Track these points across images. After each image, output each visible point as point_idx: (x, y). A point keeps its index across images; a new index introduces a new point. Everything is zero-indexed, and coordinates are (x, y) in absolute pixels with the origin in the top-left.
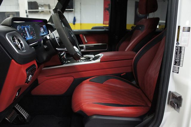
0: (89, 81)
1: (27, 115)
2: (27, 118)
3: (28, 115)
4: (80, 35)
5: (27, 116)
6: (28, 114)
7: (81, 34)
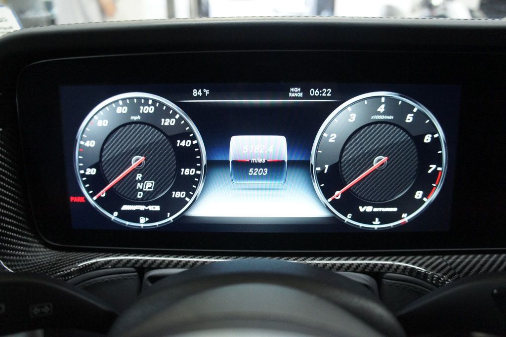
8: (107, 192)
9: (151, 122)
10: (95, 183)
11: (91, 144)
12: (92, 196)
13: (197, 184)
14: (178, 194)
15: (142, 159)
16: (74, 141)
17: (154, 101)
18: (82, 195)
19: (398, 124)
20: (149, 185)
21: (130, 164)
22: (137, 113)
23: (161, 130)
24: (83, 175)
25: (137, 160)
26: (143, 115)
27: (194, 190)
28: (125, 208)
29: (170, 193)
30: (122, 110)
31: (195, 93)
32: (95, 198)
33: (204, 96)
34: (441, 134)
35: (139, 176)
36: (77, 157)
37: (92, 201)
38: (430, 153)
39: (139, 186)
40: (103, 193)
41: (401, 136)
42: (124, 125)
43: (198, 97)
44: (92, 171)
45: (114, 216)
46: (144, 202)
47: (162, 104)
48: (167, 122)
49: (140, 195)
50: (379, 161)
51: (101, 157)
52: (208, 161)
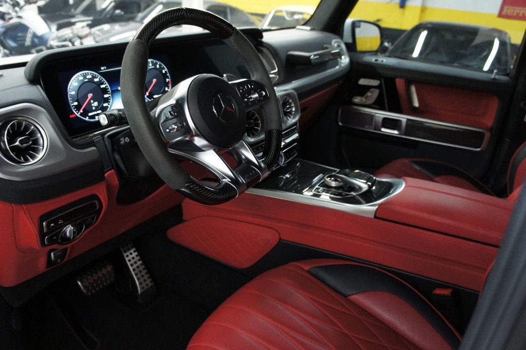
0: (308, 271)
1: (147, 285)
2: (142, 293)
3: (150, 285)
4: (397, 80)
5: (146, 287)
6: (151, 282)
7: (401, 77)
8: (83, 110)
9: (91, 80)
10: (78, 108)
11: (73, 93)
12: (77, 113)
13: (110, 99)
14: (105, 105)
15: (91, 95)
16: (67, 93)
17: (91, 73)
18: (75, 114)
19: (156, 68)
20: (96, 104)
21: (88, 97)
22: (86, 78)
23: (95, 83)
24: (73, 106)
25: (90, 95)
26: (88, 79)
27: (109, 102)
28: (90, 114)
29: (103, 105)
30: (81, 78)
31: (102, 68)
32: (79, 114)
33: (105, 69)
34: (166, 70)
35: (92, 101)
36: (70, 99)
37: (78, 115)
38: (165, 76)
39: (93, 105)
40: (81, 111)
41: (159, 72)
42: (83, 83)
43: (103, 70)
44: (76, 103)
45: (87, 119)
46: (96, 110)
47: (93, 74)
48: (96, 80)
49: (94, 108)
50: (154, 80)
51: (78, 97)
52: (112, 91)
